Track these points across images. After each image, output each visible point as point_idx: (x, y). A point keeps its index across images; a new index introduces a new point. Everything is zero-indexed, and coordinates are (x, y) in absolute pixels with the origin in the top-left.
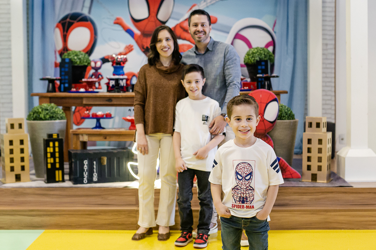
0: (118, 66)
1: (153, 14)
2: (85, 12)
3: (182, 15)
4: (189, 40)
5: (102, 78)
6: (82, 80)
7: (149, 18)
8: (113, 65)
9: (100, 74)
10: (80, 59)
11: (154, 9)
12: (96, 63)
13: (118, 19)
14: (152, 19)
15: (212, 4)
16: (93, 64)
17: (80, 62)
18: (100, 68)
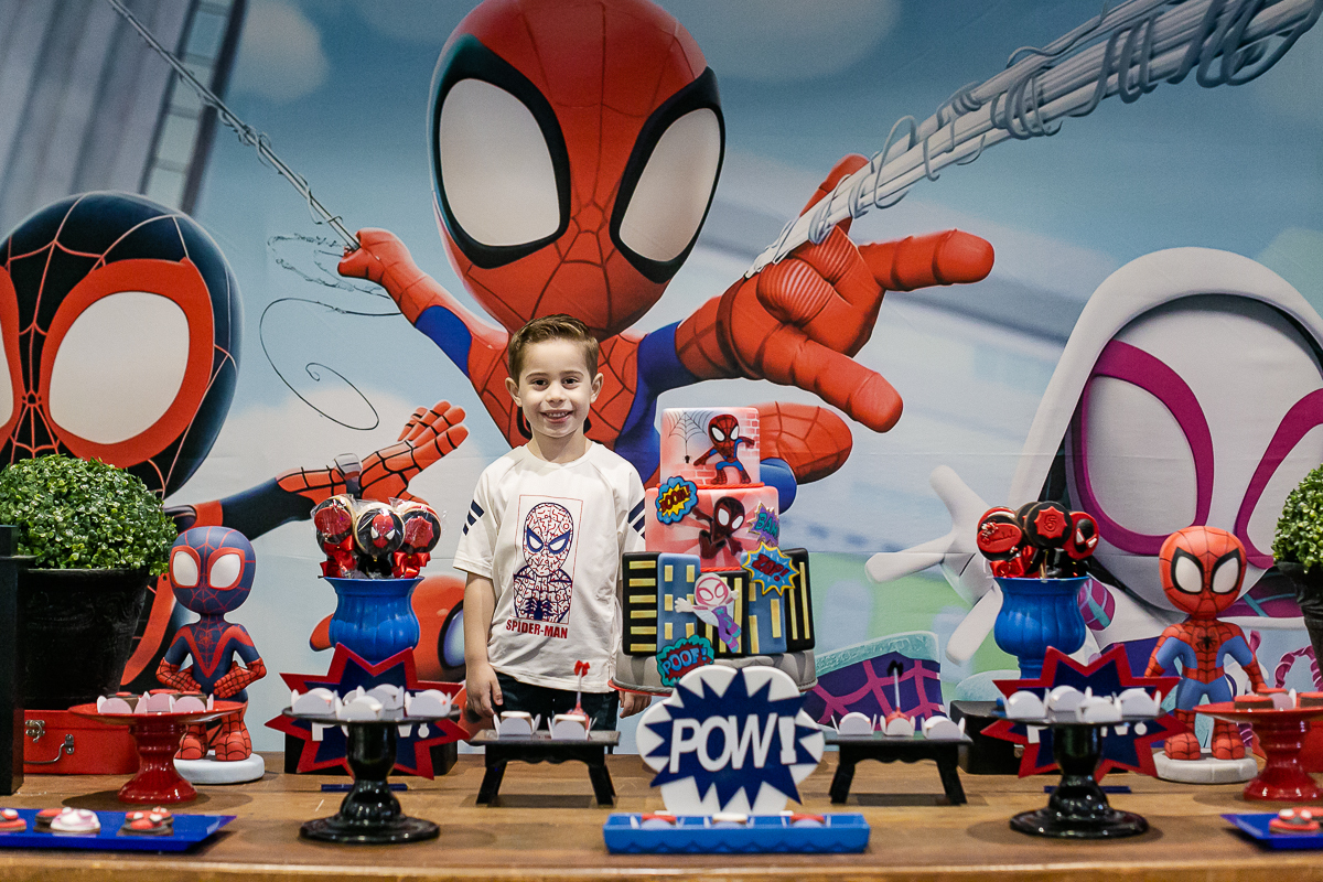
0: (374, 577)
1: (591, 219)
2: (165, 196)
3: (777, 226)
4: (815, 387)
5: (258, 672)
6: (94, 701)
7: (563, 242)
8: (330, 570)
9: (239, 645)
10: (88, 524)
11: (595, 187)
12: (205, 562)
13: (365, 243)
14: (586, 247)
15: (958, 161)
16: (184, 568)
17: (92, 547)
18: (237, 595)
